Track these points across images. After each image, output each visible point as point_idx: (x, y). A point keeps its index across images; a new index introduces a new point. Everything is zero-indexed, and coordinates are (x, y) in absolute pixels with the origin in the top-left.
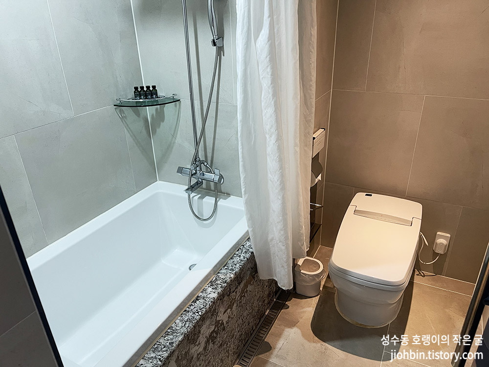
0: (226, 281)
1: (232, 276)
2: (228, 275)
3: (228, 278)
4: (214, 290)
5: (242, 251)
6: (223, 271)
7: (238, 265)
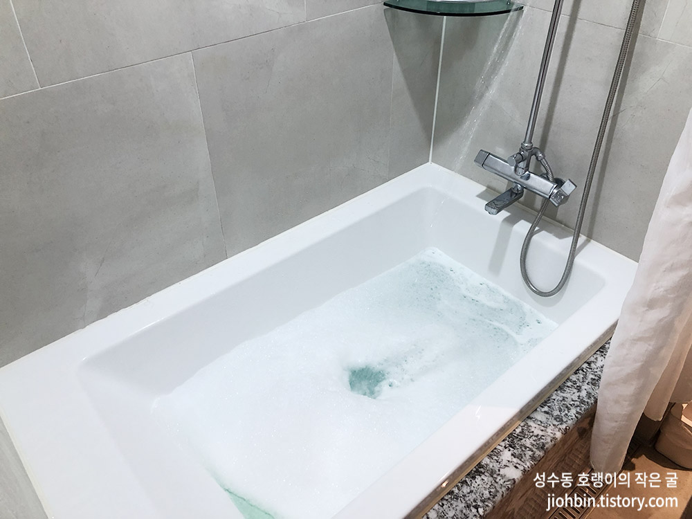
0: (544, 445)
1: (559, 435)
2: (549, 430)
3: (549, 440)
4: (515, 460)
5: (585, 377)
6: (540, 416)
7: (573, 411)
